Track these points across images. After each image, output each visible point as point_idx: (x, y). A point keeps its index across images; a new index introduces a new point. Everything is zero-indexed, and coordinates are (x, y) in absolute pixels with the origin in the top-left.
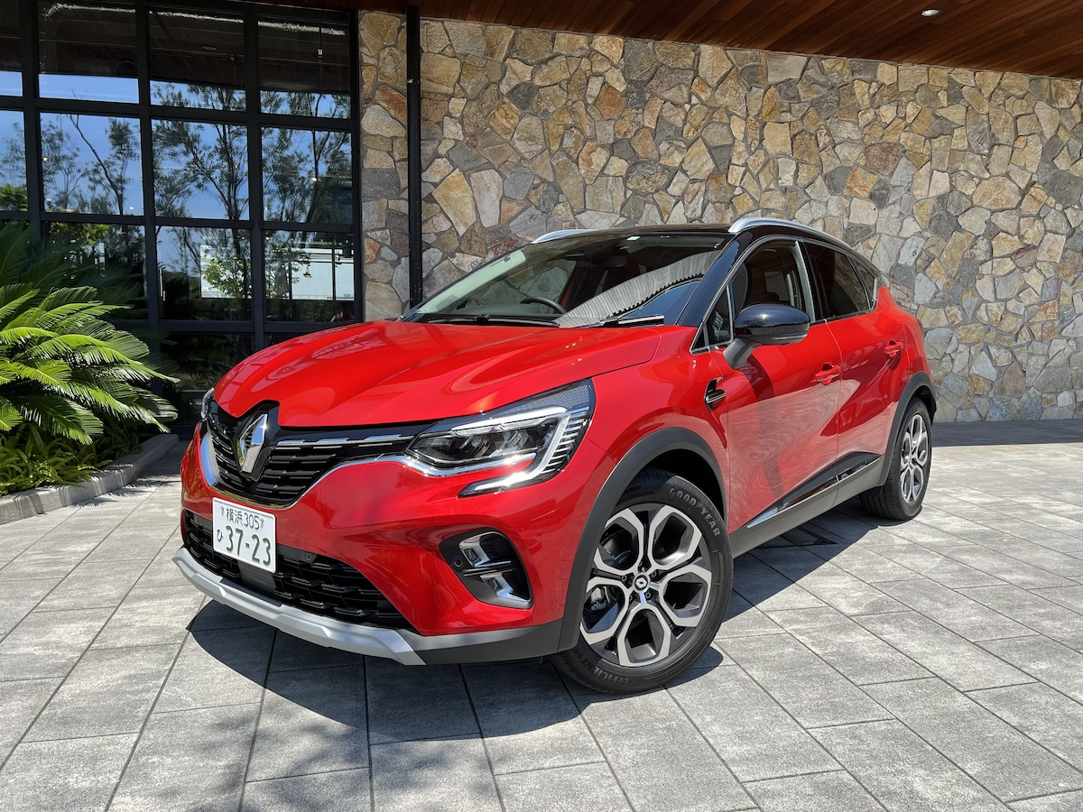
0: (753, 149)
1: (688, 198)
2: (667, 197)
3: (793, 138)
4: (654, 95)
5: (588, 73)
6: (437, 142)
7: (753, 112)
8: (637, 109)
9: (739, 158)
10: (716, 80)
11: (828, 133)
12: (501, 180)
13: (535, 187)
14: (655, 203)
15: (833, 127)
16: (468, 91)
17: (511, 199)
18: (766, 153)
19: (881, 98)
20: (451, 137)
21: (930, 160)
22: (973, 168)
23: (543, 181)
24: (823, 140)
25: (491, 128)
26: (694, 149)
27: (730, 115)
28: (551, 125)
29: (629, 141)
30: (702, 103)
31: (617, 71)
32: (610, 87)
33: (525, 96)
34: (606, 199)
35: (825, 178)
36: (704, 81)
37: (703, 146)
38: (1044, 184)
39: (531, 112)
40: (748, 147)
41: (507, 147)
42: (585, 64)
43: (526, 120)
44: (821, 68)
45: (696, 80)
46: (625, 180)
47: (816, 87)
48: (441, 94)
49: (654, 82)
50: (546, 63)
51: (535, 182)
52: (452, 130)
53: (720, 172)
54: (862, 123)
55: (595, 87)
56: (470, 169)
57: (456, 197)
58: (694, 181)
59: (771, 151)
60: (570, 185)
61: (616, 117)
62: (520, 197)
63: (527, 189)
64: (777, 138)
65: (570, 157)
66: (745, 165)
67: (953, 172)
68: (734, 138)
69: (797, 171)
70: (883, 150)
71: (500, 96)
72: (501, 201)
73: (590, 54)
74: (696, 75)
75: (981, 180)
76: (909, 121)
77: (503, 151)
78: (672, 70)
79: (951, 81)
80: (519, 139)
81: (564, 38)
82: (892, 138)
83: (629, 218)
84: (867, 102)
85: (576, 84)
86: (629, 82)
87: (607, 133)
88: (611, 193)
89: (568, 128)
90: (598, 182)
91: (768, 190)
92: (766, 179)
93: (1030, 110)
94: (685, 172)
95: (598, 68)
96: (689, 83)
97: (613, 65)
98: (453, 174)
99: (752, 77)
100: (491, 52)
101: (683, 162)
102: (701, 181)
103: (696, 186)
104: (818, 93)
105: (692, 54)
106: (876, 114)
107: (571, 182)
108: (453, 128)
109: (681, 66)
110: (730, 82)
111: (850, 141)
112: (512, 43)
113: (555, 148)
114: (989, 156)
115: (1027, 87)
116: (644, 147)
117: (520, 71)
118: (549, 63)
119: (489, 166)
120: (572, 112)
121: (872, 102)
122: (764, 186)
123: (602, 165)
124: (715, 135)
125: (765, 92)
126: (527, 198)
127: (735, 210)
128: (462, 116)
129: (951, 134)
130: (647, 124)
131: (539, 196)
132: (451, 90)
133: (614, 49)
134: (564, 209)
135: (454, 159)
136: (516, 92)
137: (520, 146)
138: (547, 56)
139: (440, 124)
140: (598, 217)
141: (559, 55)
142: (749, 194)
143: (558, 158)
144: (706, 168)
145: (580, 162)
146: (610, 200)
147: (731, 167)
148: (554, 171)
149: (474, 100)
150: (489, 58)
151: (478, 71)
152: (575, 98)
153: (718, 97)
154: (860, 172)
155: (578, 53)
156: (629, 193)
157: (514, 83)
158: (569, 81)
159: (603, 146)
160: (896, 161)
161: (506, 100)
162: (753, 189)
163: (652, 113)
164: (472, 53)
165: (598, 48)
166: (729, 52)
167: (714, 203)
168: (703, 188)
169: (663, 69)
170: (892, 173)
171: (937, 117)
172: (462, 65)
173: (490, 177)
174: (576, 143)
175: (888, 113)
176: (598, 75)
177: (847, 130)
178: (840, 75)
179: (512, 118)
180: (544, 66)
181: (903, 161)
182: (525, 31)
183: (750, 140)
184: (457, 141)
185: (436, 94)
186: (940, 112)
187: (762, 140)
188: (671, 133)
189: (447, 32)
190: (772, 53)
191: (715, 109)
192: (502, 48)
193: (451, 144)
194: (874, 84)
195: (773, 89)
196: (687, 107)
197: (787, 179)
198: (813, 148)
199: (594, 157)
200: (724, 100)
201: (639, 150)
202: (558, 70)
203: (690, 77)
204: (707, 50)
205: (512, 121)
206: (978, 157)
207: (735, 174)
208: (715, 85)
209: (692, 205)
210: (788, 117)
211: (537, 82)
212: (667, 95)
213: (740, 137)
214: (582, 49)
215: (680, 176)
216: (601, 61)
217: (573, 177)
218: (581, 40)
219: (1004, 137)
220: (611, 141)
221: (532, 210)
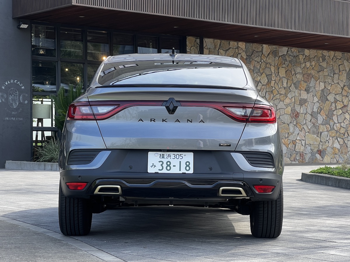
3: (286, 72)
4: (253, 59)
7: (276, 64)
8: (249, 64)
9: (273, 78)
11: (294, 71)
15: (295, 69)
18: (280, 77)
19: (306, 60)
21: (319, 79)
22: (330, 81)
24: (293, 72)
26: (263, 75)
27: (271, 65)
30: (264, 62)
31: (244, 52)
35: (294, 84)
36: (264, 55)
37: (265, 75)
38: (347, 86)
40: (275, 75)
42: (237, 50)
44: (291, 51)
47: (291, 57)
50: (228, 50)
53: (269, 82)
54: (302, 68)
55: (239, 57)
58: (263, 85)
59: (281, 76)
64: (282, 73)
66: (275, 80)
67: (325, 82)
69: (287, 82)
70: (307, 75)
75: (332, 84)
76: (313, 67)
78: (257, 52)
79: (322, 54)
81: (232, 43)
82: (309, 72)
84: (303, 61)
85: (235, 56)
86: (247, 56)
93: (342, 63)
94: (261, 83)
100: (215, 47)
101: (260, 79)
102: (265, 85)
105: (261, 47)
106: (305, 65)
109: (259, 51)
111: (299, 73)
114: (333, 77)
115: (341, 56)
117: (222, 53)
118: (229, 50)
124: (267, 71)
127: (273, 95)
129: (323, 71)
138: (228, 48)
141: (231, 48)
144: (266, 81)
147: (272, 81)
151: (213, 53)
153: (268, 60)
154: (302, 82)
155: (235, 47)
160: (311, 79)
163: (252, 65)
166: (270, 47)
167: (268, 92)
168: (265, 87)
169: (255, 52)
170: (310, 83)
171: (320, 65)
175: (308, 64)
176: (240, 54)
177: (299, 70)
178: (296, 53)
181: (313, 79)
183: (276, 73)
188: (257, 71)
189: (205, 42)
190: (280, 47)
191: (267, 63)
194: (304, 56)
195: (280, 57)
196: (260, 63)
197: (285, 85)
198: (291, 75)
202: (231, 52)
204: (265, 46)
206: (331, 78)
207: (273, 83)
210: (284, 66)
218: (236, 43)
219: (337, 71)
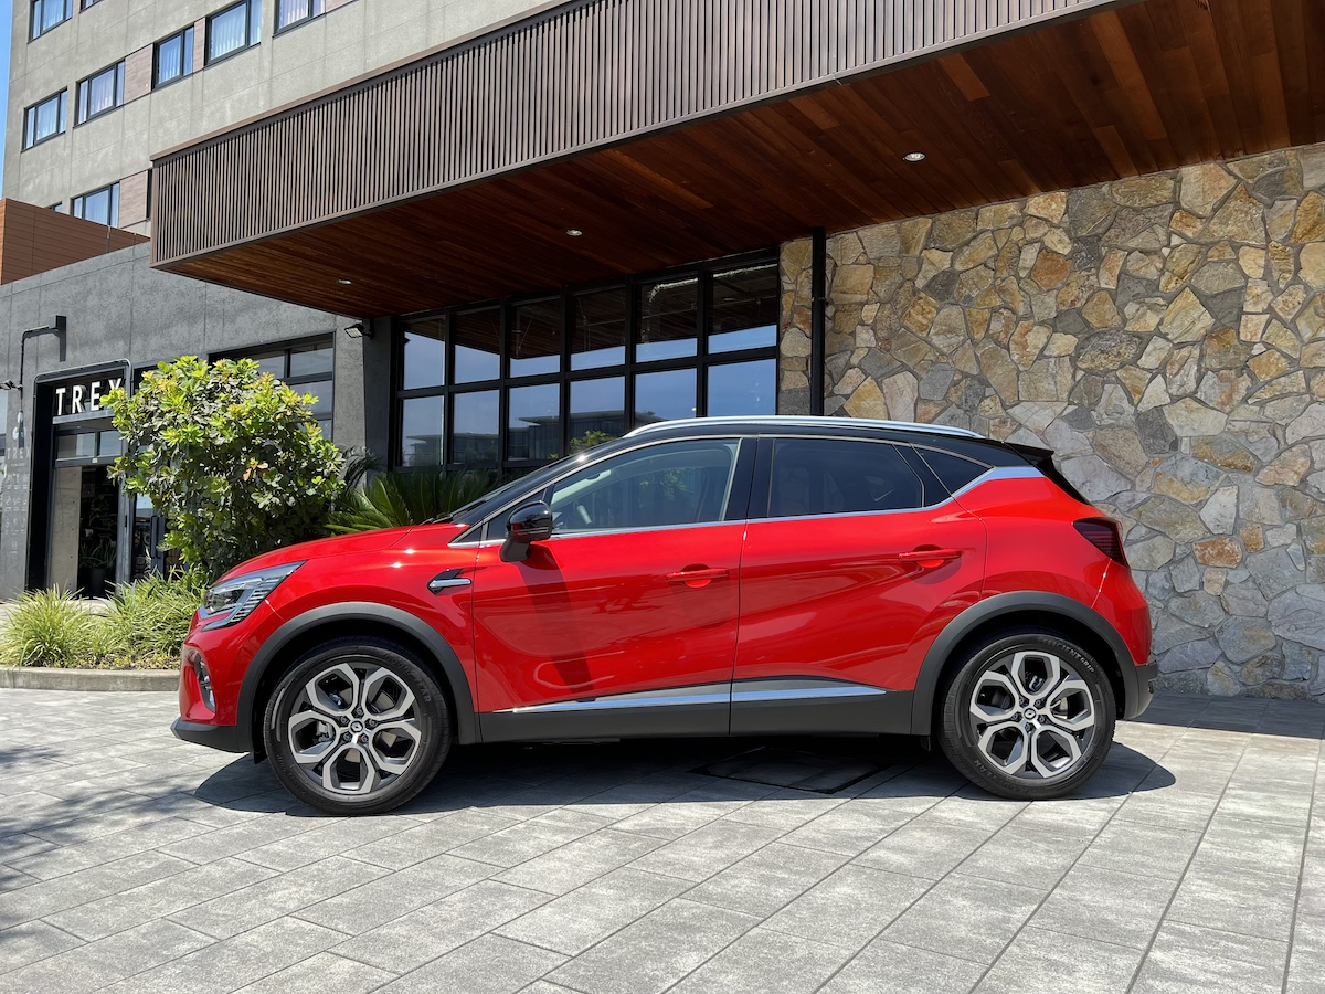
0: (1282, 286)
1: (1172, 370)
2: (1138, 372)
4: (1113, 248)
5: (1021, 243)
6: (849, 353)
8: (1089, 270)
9: (1256, 303)
10: (1209, 207)
12: (916, 381)
13: (955, 384)
14: (1118, 381)
16: (881, 294)
17: (927, 401)
20: (863, 345)
23: (966, 375)
25: (907, 328)
26: (1179, 303)
27: (1236, 248)
28: (974, 312)
29: (1079, 312)
31: (1058, 231)
32: (1050, 252)
33: (944, 286)
34: (1047, 385)
36: (1190, 213)
39: (952, 301)
40: (1274, 285)
41: (923, 345)
42: (1017, 234)
43: (944, 312)
45: (1176, 215)
46: (1074, 359)
48: (856, 303)
49: (1111, 232)
50: (968, 245)
51: (955, 378)
53: (1223, 328)
55: (1029, 257)
56: (883, 375)
58: (1182, 345)
59: (1317, 283)
60: (998, 375)
61: (1059, 285)
62: (938, 397)
63: (947, 387)
65: (997, 343)
66: (1270, 310)
68: (1247, 278)
71: (915, 292)
72: (916, 405)
73: (1023, 221)
74: (1177, 206)
80: (937, 334)
81: (990, 210)
83: (1081, 405)
85: (1007, 258)
88: (1054, 377)
89: (994, 310)
90: (1036, 366)
91: (1316, 339)
92: (1310, 325)
94: (1164, 336)
95: (1033, 235)
96: (1165, 220)
97: (1052, 226)
98: (866, 383)
99: (1273, 188)
100: (906, 247)
101: (1161, 323)
102: (1193, 344)
103: (1185, 352)
105: (1171, 183)
107: (1000, 372)
108: (865, 336)
109: (1152, 202)
110: (1234, 204)
112: (930, 233)
113: (979, 336)
116: (1101, 314)
117: (939, 260)
118: (972, 244)
119: (904, 368)
120: (1001, 291)
122: (1307, 335)
123: (1041, 346)
125: (1299, 202)
126: (946, 398)
128: (875, 321)
130: (1103, 286)
131: (960, 393)
132: (865, 297)
133: (1054, 207)
134: (992, 404)
135: (866, 368)
136: (933, 284)
137: (936, 340)
138: (969, 236)
139: (853, 334)
140: (1036, 408)
141: (983, 231)
142: (1278, 351)
143: (984, 346)
144: (1199, 326)
145: (1012, 346)
146: (1052, 387)
148: (978, 362)
149: (888, 302)
150: (904, 255)
151: (891, 271)
152: (1005, 274)
153: (1215, 228)
155: (1007, 224)
156: (1080, 374)
157: (931, 275)
158: (996, 258)
159: (1042, 324)
161: (922, 295)
162: (1285, 342)
163: (1110, 270)
164: (886, 254)
165: (1032, 211)
166: (1231, 166)
167: (1216, 371)
168: (1196, 353)
169: (1124, 213)
172: (875, 268)
173: (904, 381)
174: (1006, 326)
176: (1031, 242)
179: (930, 312)
180: (965, 249)
182: (943, 217)
183: (1276, 274)
184: (870, 348)
185: (850, 305)
187: (1298, 268)
188: (1140, 289)
189: (861, 242)
190: (1310, 147)
191: (1210, 245)
192: (918, 241)
193: (863, 353)
195: (1312, 196)
196: (1166, 251)
199: (1030, 338)
200: (1219, 230)
201: (1093, 321)
202: (983, 249)
203: (1168, 212)
205: (929, 316)
207: (1252, 327)
209: (1178, 377)
211: (958, 267)
212: (1132, 244)
213: (1257, 273)
214: (1012, 217)
215: (1156, 343)
216: (1036, 226)
217: (1002, 365)
218: (1011, 207)
220: (1054, 314)
221: (953, 410)
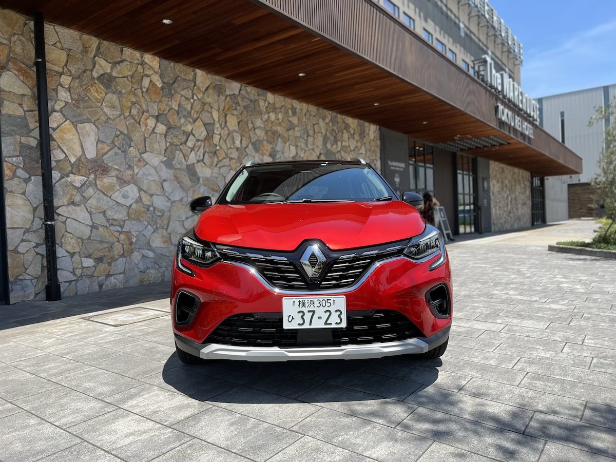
0: (223, 127)
1: (196, 149)
2: (186, 148)
3: (239, 123)
4: (176, 92)
5: (142, 74)
6: (54, 101)
7: (222, 108)
8: (169, 98)
9: (217, 131)
10: (204, 89)
11: (252, 123)
12: (96, 130)
13: (117, 136)
14: (181, 150)
15: (253, 120)
16: (73, 72)
17: (103, 142)
18: (228, 130)
19: (270, 109)
20: (63, 99)
21: (289, 140)
22: (303, 145)
23: (122, 133)
24: (250, 126)
25: (89, 97)
26: (197, 123)
27: (212, 108)
28: (124, 101)
29: (166, 115)
30: (199, 99)
31: (157, 75)
32: (154, 84)
33: (107, 81)
34: (156, 146)
35: (252, 144)
36: (199, 89)
37: (201, 123)
38: (324, 154)
39: (112, 91)
40: (221, 125)
41: (99, 110)
42: (140, 68)
43: (109, 96)
44: (247, 90)
45: (195, 87)
46: (165, 136)
47: (245, 100)
48: (55, 71)
49: (175, 85)
50: (119, 64)
51: (117, 133)
52: (63, 95)
53: (209, 137)
54: (264, 120)
55: (146, 82)
56: (77, 121)
57: (68, 138)
58: (198, 140)
59: (231, 128)
60: (137, 137)
61: (158, 101)
62: (109, 141)
63: (113, 137)
64: (232, 122)
65: (136, 121)
66: (220, 134)
67: (297, 146)
68: (214, 120)
69: (241, 140)
70: (272, 133)
71: (93, 78)
72: (97, 143)
73: (143, 63)
74: (195, 85)
75: (305, 151)
76: (280, 121)
77: (97, 113)
78: (184, 80)
79: (292, 105)
80: (106, 106)
81: (128, 52)
82: (274, 128)
83: (169, 158)
84: (265, 110)
85: (136, 79)
86: (164, 83)
87: (154, 109)
88: (159, 143)
89: (134, 103)
90: (152, 136)
91: (231, 148)
92: (229, 142)
93: (317, 122)
94: (194, 135)
95: (147, 72)
96: (192, 88)
97: (155, 72)
98: (66, 123)
99: (219, 90)
100: (85, 50)
101: (192, 130)
102: (201, 141)
103: (199, 143)
104: (246, 102)
105: (193, 73)
106: (269, 117)
107: (137, 135)
108: (64, 94)
109: (187, 78)
110: (210, 91)
111: (259, 127)
112: (98, 48)
113: (127, 114)
114: (307, 140)
115: (316, 112)
116: (173, 119)
117: (103, 66)
118: (121, 64)
119: (88, 121)
120: (135, 95)
121: (267, 110)
122: (229, 146)
123: (153, 127)
124: (205, 117)
125: (226, 98)
126: (113, 142)
127: (218, 157)
128: (70, 88)
129: (294, 129)
130: (173, 107)
131: (120, 142)
132: (61, 70)
133: (155, 63)
134: (134, 151)
135: (66, 114)
136: (102, 78)
137: (106, 110)
138: (119, 60)
139: (56, 90)
140: (153, 156)
141: (126, 60)
142: (223, 150)
143: (129, 120)
144: (203, 134)
145: (141, 124)
146: (158, 147)
147: (214, 135)
148: (127, 128)
149: (77, 78)
150: (84, 54)
151: (79, 61)
152: (136, 86)
153: (206, 97)
154: (265, 143)
155: (136, 62)
156: (168, 144)
157: (101, 72)
158: (132, 76)
159: (152, 116)
160: (277, 139)
161: (97, 82)
162: (224, 147)
163: (176, 101)
164: (74, 49)
165: (146, 60)
166: (209, 76)
167: (208, 153)
168: (203, 145)
169: (179, 78)
170: (276, 145)
171: (289, 121)
172: (68, 55)
173: (89, 127)
174: (138, 112)
175: (273, 116)
176: (148, 76)
177: (259, 123)
178: (254, 96)
179: (101, 93)
180: (118, 65)
181: (280, 140)
182: (105, 43)
183: (221, 122)
184: (66, 103)
185: (51, 71)
186: (290, 119)
187: (226, 123)
188: (185, 113)
189: (57, 32)
190: (226, 80)
191: (204, 104)
192: (92, 50)
193: (63, 104)
194: (266, 102)
195: (228, 98)
196: (192, 100)
197: (238, 143)
198: (247, 130)
199: (149, 121)
200: (209, 100)
201: (171, 120)
203: (193, 85)
204: (199, 72)
205: (101, 95)
206: (304, 141)
207: (216, 139)
208: (204, 91)
209: (198, 153)
210: (235, 112)
211: (114, 74)
212: (183, 93)
213: (217, 120)
214: (138, 59)
215: (191, 137)
216: (149, 68)
217: (138, 132)
218: (137, 54)
219: (311, 132)
220: (157, 114)
221: (116, 150)
